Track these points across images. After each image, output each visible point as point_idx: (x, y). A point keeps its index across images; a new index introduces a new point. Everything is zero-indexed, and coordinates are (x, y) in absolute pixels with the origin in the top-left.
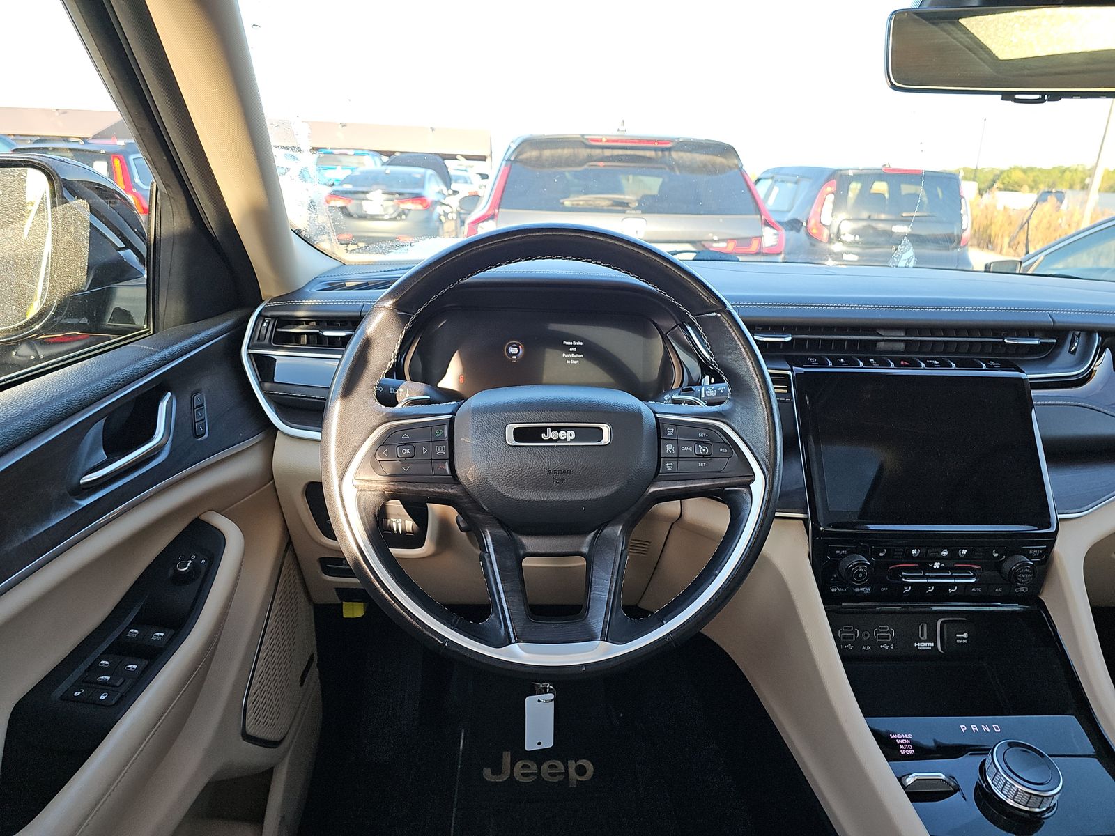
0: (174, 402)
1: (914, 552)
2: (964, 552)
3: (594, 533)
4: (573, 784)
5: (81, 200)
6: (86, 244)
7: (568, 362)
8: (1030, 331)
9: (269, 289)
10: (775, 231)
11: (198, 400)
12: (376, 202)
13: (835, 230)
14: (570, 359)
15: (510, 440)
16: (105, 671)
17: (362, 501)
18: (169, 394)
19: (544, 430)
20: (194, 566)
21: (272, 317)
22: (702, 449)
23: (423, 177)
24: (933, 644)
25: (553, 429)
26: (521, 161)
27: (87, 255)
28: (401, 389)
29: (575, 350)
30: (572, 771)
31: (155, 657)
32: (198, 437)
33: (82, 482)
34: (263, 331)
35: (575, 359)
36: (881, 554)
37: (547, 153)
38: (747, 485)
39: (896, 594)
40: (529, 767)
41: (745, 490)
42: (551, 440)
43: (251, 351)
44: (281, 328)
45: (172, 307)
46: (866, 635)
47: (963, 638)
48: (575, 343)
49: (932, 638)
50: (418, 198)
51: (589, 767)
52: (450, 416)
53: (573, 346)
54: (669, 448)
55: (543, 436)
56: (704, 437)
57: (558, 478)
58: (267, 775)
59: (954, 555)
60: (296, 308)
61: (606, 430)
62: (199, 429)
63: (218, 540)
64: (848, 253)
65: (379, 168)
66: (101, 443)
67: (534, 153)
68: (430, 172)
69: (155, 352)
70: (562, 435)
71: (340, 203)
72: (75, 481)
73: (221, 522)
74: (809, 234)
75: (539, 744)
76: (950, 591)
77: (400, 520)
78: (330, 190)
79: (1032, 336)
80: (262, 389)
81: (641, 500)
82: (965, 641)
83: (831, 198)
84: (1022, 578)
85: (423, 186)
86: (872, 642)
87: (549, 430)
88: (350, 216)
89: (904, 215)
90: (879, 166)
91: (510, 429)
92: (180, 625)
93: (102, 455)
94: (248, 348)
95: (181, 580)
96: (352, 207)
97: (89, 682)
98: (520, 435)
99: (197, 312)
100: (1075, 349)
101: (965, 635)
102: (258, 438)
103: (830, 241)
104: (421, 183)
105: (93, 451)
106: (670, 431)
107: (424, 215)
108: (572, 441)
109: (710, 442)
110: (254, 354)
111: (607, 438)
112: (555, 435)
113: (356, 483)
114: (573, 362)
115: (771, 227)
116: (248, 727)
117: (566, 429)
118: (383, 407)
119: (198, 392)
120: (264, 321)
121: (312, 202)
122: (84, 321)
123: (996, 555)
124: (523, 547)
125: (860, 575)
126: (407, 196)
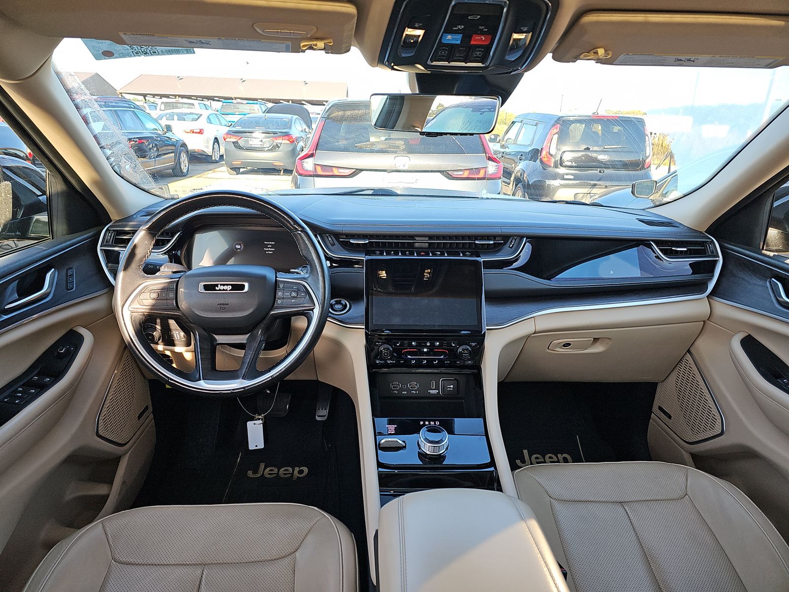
0: (57, 273)
1: (413, 343)
2: (438, 343)
3: (249, 334)
4: (295, 478)
5: (6, 182)
6: (11, 200)
7: (267, 252)
8: (488, 237)
9: (114, 216)
10: (496, 164)
11: (70, 272)
12: (258, 138)
13: (558, 158)
14: (268, 251)
15: (201, 289)
16: (20, 392)
17: (133, 317)
18: (53, 269)
19: (217, 285)
20: (68, 351)
21: (113, 230)
22: (294, 294)
23: (291, 120)
24: (438, 391)
25: (221, 285)
26: (331, 118)
27: (11, 206)
28: (163, 267)
29: (270, 246)
30: (296, 472)
31: (43, 388)
32: (68, 290)
33: (6, 308)
34: (109, 238)
35: (271, 251)
36: (398, 345)
37: (348, 113)
38: (312, 310)
39: (408, 364)
40: (273, 470)
41: (311, 312)
42: (220, 290)
43: (102, 248)
44: (118, 236)
45: (60, 227)
46: (404, 387)
47: (450, 388)
48: (270, 243)
49: (437, 388)
50: (287, 135)
51: (306, 470)
52: (178, 279)
53: (270, 245)
54: (279, 294)
55: (216, 288)
56: (296, 289)
57: (223, 307)
58: (117, 460)
59: (433, 345)
60: (125, 226)
61: (246, 285)
62: (70, 286)
63: (80, 339)
64: (567, 174)
65: (261, 114)
66: (16, 291)
67: (341, 113)
68: (296, 117)
69: (46, 250)
70: (225, 287)
71: (233, 140)
72: (3, 307)
73: (83, 331)
74: (541, 161)
75: (256, 446)
76: (434, 363)
77: (177, 332)
78: (227, 129)
79: (489, 239)
80: (107, 267)
81: (267, 318)
82: (451, 389)
83: (556, 136)
84: (464, 356)
85: (290, 128)
86: (408, 390)
87: (219, 285)
88: (240, 148)
89: (606, 147)
90: (590, 114)
91: (202, 284)
92: (57, 376)
93: (16, 296)
94: (101, 246)
95: (61, 357)
96: (241, 143)
97: (13, 396)
98: (207, 287)
99: (73, 229)
100: (512, 246)
101: (452, 386)
102: (106, 290)
103: (556, 166)
104: (289, 125)
105: (12, 294)
106: (281, 286)
107: (290, 148)
108: (230, 290)
109: (297, 291)
110: (104, 250)
111: (246, 289)
112: (222, 288)
113: (130, 309)
114: (269, 252)
115: (493, 161)
116: (100, 432)
117: (227, 285)
118: (146, 275)
119: (71, 268)
120: (110, 232)
121: (216, 138)
122: (18, 233)
123: (454, 345)
124: (216, 340)
125: (386, 354)
126: (279, 134)
